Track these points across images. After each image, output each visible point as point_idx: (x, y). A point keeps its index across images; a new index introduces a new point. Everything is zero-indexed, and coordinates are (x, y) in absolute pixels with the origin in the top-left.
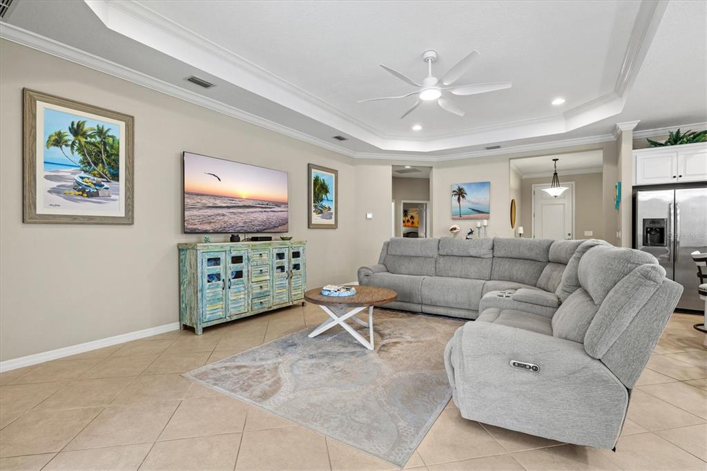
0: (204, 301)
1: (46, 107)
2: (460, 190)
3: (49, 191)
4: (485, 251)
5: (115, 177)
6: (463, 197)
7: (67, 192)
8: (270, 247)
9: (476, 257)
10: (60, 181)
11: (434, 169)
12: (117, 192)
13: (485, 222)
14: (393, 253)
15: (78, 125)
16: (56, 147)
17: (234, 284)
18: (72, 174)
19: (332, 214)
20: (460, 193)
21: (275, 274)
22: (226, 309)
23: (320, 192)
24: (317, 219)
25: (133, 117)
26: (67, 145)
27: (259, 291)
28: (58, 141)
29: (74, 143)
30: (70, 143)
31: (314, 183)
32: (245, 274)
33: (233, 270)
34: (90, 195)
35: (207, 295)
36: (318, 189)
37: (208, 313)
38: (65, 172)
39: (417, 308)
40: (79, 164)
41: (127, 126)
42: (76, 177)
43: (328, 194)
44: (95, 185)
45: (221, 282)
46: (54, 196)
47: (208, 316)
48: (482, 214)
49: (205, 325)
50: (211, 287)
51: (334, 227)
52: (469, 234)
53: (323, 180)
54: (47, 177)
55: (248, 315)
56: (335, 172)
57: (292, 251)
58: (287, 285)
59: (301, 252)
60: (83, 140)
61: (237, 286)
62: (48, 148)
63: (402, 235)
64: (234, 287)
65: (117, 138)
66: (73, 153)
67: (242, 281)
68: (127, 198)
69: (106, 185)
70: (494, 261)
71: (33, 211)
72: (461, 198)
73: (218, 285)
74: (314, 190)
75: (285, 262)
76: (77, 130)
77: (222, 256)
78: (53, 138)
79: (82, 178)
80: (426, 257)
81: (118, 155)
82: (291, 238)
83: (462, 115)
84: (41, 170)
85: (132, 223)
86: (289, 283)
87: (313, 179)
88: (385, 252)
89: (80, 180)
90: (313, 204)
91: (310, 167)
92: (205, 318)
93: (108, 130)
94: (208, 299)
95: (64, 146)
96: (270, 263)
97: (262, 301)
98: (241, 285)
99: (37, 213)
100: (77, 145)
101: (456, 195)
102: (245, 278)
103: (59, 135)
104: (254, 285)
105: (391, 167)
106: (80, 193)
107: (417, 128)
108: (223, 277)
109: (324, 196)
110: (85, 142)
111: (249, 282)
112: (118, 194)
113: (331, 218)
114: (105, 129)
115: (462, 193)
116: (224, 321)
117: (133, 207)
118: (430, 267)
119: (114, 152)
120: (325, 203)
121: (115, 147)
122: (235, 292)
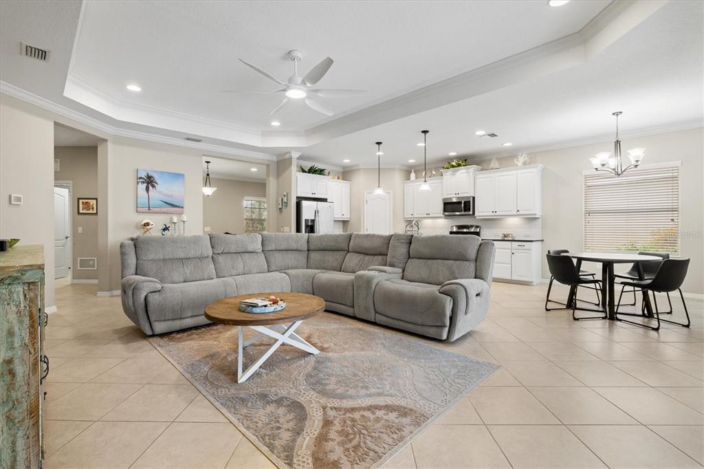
2: (150, 178)
6: (153, 186)
11: (108, 142)
20: (150, 182)
48: (176, 209)
52: (164, 230)
72: (150, 187)
80: (199, 258)
101: (143, 182)
105: (53, 123)
115: (152, 182)
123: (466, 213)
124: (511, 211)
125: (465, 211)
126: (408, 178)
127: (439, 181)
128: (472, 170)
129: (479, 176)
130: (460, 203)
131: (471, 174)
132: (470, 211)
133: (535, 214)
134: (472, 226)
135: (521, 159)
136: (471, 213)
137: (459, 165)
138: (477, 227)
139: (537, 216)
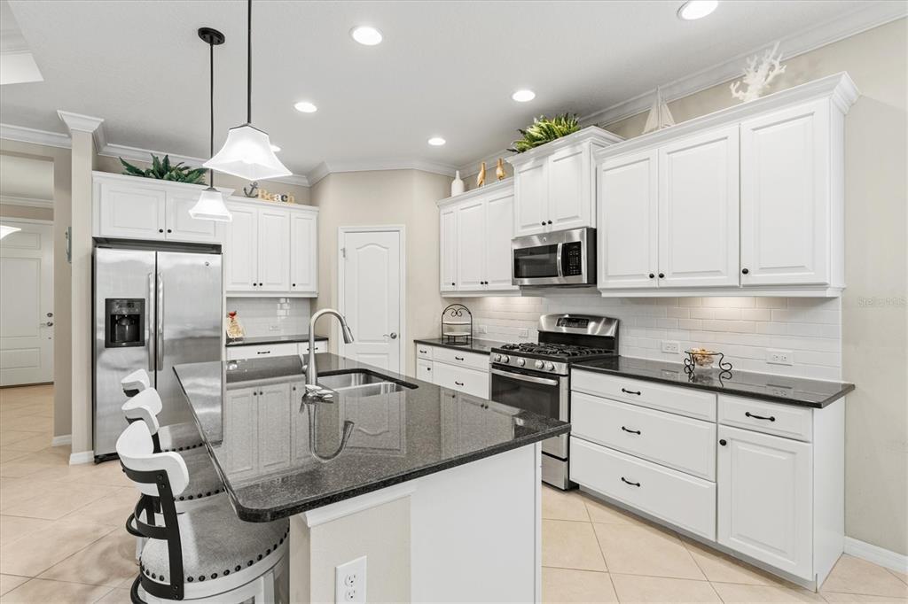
123: (572, 279)
124: (717, 272)
125: (566, 272)
126: (448, 193)
127: (507, 193)
128: (585, 145)
129: (610, 163)
130: (553, 249)
131: (585, 157)
132: (580, 273)
133: (823, 286)
134: (597, 319)
135: (757, 80)
136: (584, 278)
137: (550, 135)
138: (609, 321)
139: (828, 294)
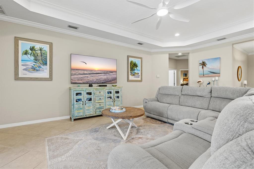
0: (74, 109)
1: (22, 42)
2: (203, 62)
3: (23, 70)
4: (206, 93)
5: (46, 64)
6: (205, 66)
7: (29, 70)
8: (104, 89)
9: (201, 96)
10: (26, 66)
11: (190, 54)
12: (46, 69)
13: (217, 78)
14: (161, 93)
15: (33, 47)
16: (25, 55)
17: (88, 103)
18: (31, 64)
19: (139, 76)
20: (204, 64)
21: (107, 100)
22: (84, 112)
23: (133, 67)
24: (131, 78)
25: (52, 43)
26: (29, 54)
27: (99, 106)
28: (26, 53)
29: (31, 53)
30: (30, 53)
31: (130, 63)
32: (93, 99)
33: (87, 98)
34: (37, 70)
35: (76, 107)
36: (132, 66)
37: (76, 113)
38: (28, 63)
39: (166, 120)
40: (33, 60)
41: (50, 46)
42: (32, 65)
43: (137, 68)
44: (39, 67)
45: (82, 102)
46: (25, 71)
47: (76, 115)
48: (216, 74)
49: (75, 118)
50: (77, 104)
51: (141, 81)
52: (208, 84)
53: (135, 62)
54: (22, 65)
55: (94, 115)
56: (141, 58)
57: (115, 91)
58: (113, 104)
59: (120, 91)
60: (34, 52)
61: (89, 104)
62: (23, 55)
63: (180, 85)
64: (88, 104)
65: (46, 51)
66: (31, 57)
67: (91, 102)
68: (50, 71)
69: (43, 67)
70: (211, 99)
71: (18, 76)
72: (204, 66)
73: (80, 103)
74: (131, 66)
75: (112, 95)
76: (32, 49)
77: (82, 92)
78: (24, 52)
79: (34, 65)
80: (175, 95)
81: (47, 57)
82: (116, 85)
83: (188, 22)
84: (20, 63)
85: (52, 80)
86: (114, 104)
87: (130, 62)
88: (158, 92)
89: (33, 66)
90: (130, 72)
91: (128, 57)
92: (75, 115)
93: (43, 48)
94: (76, 108)
95: (28, 55)
96: (104, 95)
97: (100, 110)
98: (91, 104)
99: (19, 77)
100: (32, 54)
101: (201, 65)
102: (92, 101)
103: (27, 51)
104: (97, 104)
105: (168, 54)
106: (34, 70)
107: (177, 35)
108: (83, 100)
109: (135, 68)
110: (35, 53)
111: (94, 103)
112: (47, 70)
113: (139, 77)
114: (42, 48)
116: (83, 117)
117: (52, 74)
118: (176, 100)
119: (45, 55)
120: (136, 71)
121: (45, 54)
122: (88, 106)
